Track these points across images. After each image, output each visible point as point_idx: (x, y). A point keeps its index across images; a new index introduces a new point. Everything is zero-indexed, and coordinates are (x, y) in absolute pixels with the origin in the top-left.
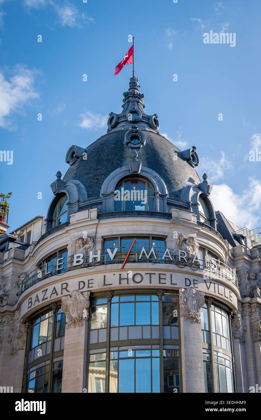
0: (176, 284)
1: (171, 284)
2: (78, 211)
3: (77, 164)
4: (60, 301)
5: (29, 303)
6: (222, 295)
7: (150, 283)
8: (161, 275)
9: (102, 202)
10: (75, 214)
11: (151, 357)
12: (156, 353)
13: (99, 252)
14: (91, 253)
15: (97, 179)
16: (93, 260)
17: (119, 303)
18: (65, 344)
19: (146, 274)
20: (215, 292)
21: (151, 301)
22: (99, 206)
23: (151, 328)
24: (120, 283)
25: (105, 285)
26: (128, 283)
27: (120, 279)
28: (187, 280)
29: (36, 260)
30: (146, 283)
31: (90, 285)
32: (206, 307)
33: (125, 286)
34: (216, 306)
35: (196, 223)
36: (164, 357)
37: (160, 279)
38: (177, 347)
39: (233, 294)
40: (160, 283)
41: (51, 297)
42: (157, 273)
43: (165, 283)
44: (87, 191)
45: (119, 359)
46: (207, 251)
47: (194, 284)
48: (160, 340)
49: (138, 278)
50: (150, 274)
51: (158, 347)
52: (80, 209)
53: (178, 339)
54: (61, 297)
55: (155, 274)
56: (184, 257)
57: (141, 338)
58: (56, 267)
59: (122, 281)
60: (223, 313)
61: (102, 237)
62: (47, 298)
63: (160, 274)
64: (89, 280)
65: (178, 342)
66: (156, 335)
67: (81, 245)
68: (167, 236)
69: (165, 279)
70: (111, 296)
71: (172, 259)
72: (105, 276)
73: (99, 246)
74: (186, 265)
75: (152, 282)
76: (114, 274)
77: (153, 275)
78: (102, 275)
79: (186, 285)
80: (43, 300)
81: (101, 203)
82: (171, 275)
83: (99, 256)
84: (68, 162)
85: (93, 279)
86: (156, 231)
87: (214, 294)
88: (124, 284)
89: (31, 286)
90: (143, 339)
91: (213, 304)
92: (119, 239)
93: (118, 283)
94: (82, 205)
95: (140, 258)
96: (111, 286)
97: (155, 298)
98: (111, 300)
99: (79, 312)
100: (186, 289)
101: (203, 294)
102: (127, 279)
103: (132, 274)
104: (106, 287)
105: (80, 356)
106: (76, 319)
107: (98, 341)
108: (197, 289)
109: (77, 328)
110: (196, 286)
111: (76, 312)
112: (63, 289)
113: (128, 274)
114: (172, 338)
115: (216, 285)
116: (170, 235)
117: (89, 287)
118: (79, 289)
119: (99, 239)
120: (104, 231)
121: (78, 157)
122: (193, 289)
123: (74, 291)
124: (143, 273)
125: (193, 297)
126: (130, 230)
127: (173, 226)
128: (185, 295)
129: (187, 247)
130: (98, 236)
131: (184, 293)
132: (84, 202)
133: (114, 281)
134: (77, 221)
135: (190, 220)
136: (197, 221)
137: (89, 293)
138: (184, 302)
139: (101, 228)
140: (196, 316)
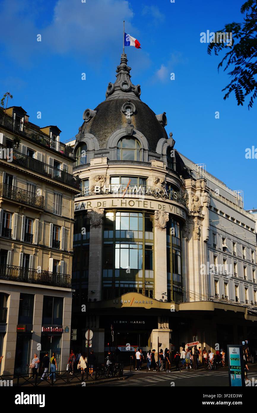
0: (153, 208)
1: (151, 207)
3: (91, 122)
6: (179, 214)
7: (139, 206)
8: (145, 202)
10: (93, 159)
11: (138, 249)
12: (140, 247)
15: (105, 136)
17: (121, 216)
18: (90, 237)
19: (136, 201)
21: (138, 217)
23: (138, 232)
24: (121, 205)
25: (113, 206)
26: (126, 206)
27: (122, 203)
28: (160, 206)
30: (136, 206)
31: (104, 205)
35: (166, 169)
37: (144, 204)
38: (152, 244)
39: (184, 213)
40: (144, 207)
41: (81, 209)
42: (143, 201)
43: (147, 207)
44: (99, 143)
45: (120, 248)
47: (163, 207)
48: (143, 239)
49: (132, 203)
51: (142, 243)
52: (96, 156)
53: (153, 239)
57: (132, 237)
59: (123, 204)
61: (109, 175)
64: (103, 202)
65: (153, 241)
66: (141, 237)
67: (98, 180)
68: (148, 177)
69: (147, 204)
70: (116, 212)
72: (113, 200)
73: (108, 181)
76: (118, 200)
78: (111, 200)
79: (159, 209)
81: (108, 153)
85: (106, 202)
86: (142, 174)
87: (174, 213)
88: (124, 206)
92: (120, 177)
94: (96, 152)
96: (116, 207)
97: (141, 215)
98: (116, 214)
99: (98, 220)
100: (158, 211)
101: (168, 214)
102: (126, 203)
103: (128, 200)
104: (113, 207)
105: (99, 245)
106: (96, 223)
107: (108, 237)
108: (165, 211)
109: (97, 229)
110: (164, 209)
111: (96, 220)
112: (88, 205)
113: (126, 200)
114: (150, 239)
115: (176, 207)
116: (150, 176)
117: (103, 206)
118: (98, 206)
119: (108, 177)
120: (111, 172)
121: (91, 117)
122: (162, 211)
123: (95, 207)
124: (134, 200)
125: (163, 216)
126: (127, 172)
127: (152, 171)
128: (158, 215)
129: (160, 184)
130: (107, 174)
131: (157, 213)
132: (98, 151)
133: (118, 204)
134: (95, 164)
135: (162, 167)
136: (166, 167)
137: (104, 210)
138: (158, 219)
139: (109, 170)
140: (164, 227)
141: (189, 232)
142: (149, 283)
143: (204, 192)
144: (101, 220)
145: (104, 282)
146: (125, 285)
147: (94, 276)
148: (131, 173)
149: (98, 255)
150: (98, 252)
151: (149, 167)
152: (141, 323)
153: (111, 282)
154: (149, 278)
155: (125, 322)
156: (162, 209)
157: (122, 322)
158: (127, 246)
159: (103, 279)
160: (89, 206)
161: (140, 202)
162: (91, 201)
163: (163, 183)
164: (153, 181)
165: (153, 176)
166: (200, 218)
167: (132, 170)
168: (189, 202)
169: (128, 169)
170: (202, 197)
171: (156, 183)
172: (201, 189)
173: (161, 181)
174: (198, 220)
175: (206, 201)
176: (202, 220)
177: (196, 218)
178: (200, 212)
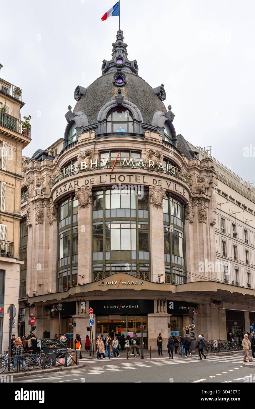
0: (147, 183)
1: (144, 182)
2: (82, 133)
3: (81, 100)
4: (74, 192)
5: (57, 193)
6: (178, 191)
7: (130, 181)
8: (137, 177)
10: (81, 135)
11: (131, 228)
12: (134, 226)
13: (97, 161)
14: (91, 161)
15: (95, 110)
16: (93, 166)
17: (111, 194)
18: (78, 218)
19: (127, 175)
20: (173, 189)
22: (96, 130)
23: (131, 211)
24: (110, 181)
25: (101, 182)
26: (115, 181)
27: (111, 179)
28: (155, 181)
29: (59, 167)
30: (127, 181)
31: (92, 183)
32: (167, 199)
34: (174, 198)
35: (162, 142)
36: (139, 229)
37: (136, 179)
38: (147, 223)
39: (185, 191)
40: (136, 182)
41: (68, 190)
42: (134, 175)
43: (140, 182)
44: (88, 119)
45: (111, 228)
46: (169, 161)
47: (159, 183)
48: (136, 218)
49: (122, 178)
50: (130, 176)
51: (135, 222)
52: (85, 131)
53: (147, 218)
54: (75, 190)
55: (133, 176)
56: (152, 165)
57: (124, 216)
58: (70, 170)
59: (112, 180)
60: (178, 203)
61: (99, 151)
62: (66, 190)
63: (136, 176)
65: (148, 220)
66: (133, 215)
68: (141, 150)
69: (140, 179)
70: (106, 190)
71: (144, 166)
72: (101, 177)
73: (97, 157)
74: (154, 171)
76: (107, 176)
78: (99, 177)
79: (154, 184)
80: (64, 191)
81: (97, 127)
82: (144, 177)
83: (96, 163)
84: (75, 99)
85: (93, 179)
86: (134, 147)
88: (113, 182)
89: (57, 182)
90: (125, 218)
91: (172, 197)
92: (110, 152)
93: (109, 181)
94: (85, 128)
95: (123, 165)
96: (105, 183)
98: (105, 192)
99: (86, 199)
100: (153, 186)
101: (165, 190)
102: (115, 178)
103: (118, 176)
104: (101, 184)
105: (88, 226)
106: (84, 203)
107: (98, 218)
108: (161, 187)
109: (85, 209)
110: (160, 184)
111: (84, 199)
112: (75, 184)
113: (115, 176)
114: (144, 217)
115: (174, 184)
116: (143, 149)
118: (85, 185)
119: (97, 152)
120: (100, 147)
121: (82, 95)
122: (158, 187)
123: (82, 186)
124: (125, 175)
125: (158, 192)
126: (117, 146)
127: (146, 143)
128: (152, 190)
129: (154, 158)
130: (96, 150)
131: (152, 189)
132: (86, 127)
133: (106, 180)
134: (82, 140)
135: (158, 139)
136: (163, 140)
137: (91, 188)
138: (152, 195)
139: (97, 145)
140: (160, 204)
141: (194, 214)
142: (144, 265)
143: (210, 173)
144: (89, 199)
145: (94, 266)
146: (117, 268)
147: (83, 260)
148: (122, 147)
149: (87, 237)
150: (87, 234)
151: (141, 139)
152: (134, 307)
153: (101, 265)
154: (144, 260)
155: (116, 307)
156: (158, 184)
157: (113, 307)
158: (118, 226)
159: (93, 262)
160: (76, 186)
161: (131, 177)
162: (79, 180)
163: (159, 157)
164: (147, 154)
165: (146, 149)
166: (205, 200)
167: (123, 143)
168: (193, 183)
169: (118, 142)
170: (208, 178)
171: (150, 157)
172: (207, 169)
173: (156, 154)
174: (203, 202)
175: (212, 181)
176: (208, 202)
177: (201, 199)
178: (205, 194)
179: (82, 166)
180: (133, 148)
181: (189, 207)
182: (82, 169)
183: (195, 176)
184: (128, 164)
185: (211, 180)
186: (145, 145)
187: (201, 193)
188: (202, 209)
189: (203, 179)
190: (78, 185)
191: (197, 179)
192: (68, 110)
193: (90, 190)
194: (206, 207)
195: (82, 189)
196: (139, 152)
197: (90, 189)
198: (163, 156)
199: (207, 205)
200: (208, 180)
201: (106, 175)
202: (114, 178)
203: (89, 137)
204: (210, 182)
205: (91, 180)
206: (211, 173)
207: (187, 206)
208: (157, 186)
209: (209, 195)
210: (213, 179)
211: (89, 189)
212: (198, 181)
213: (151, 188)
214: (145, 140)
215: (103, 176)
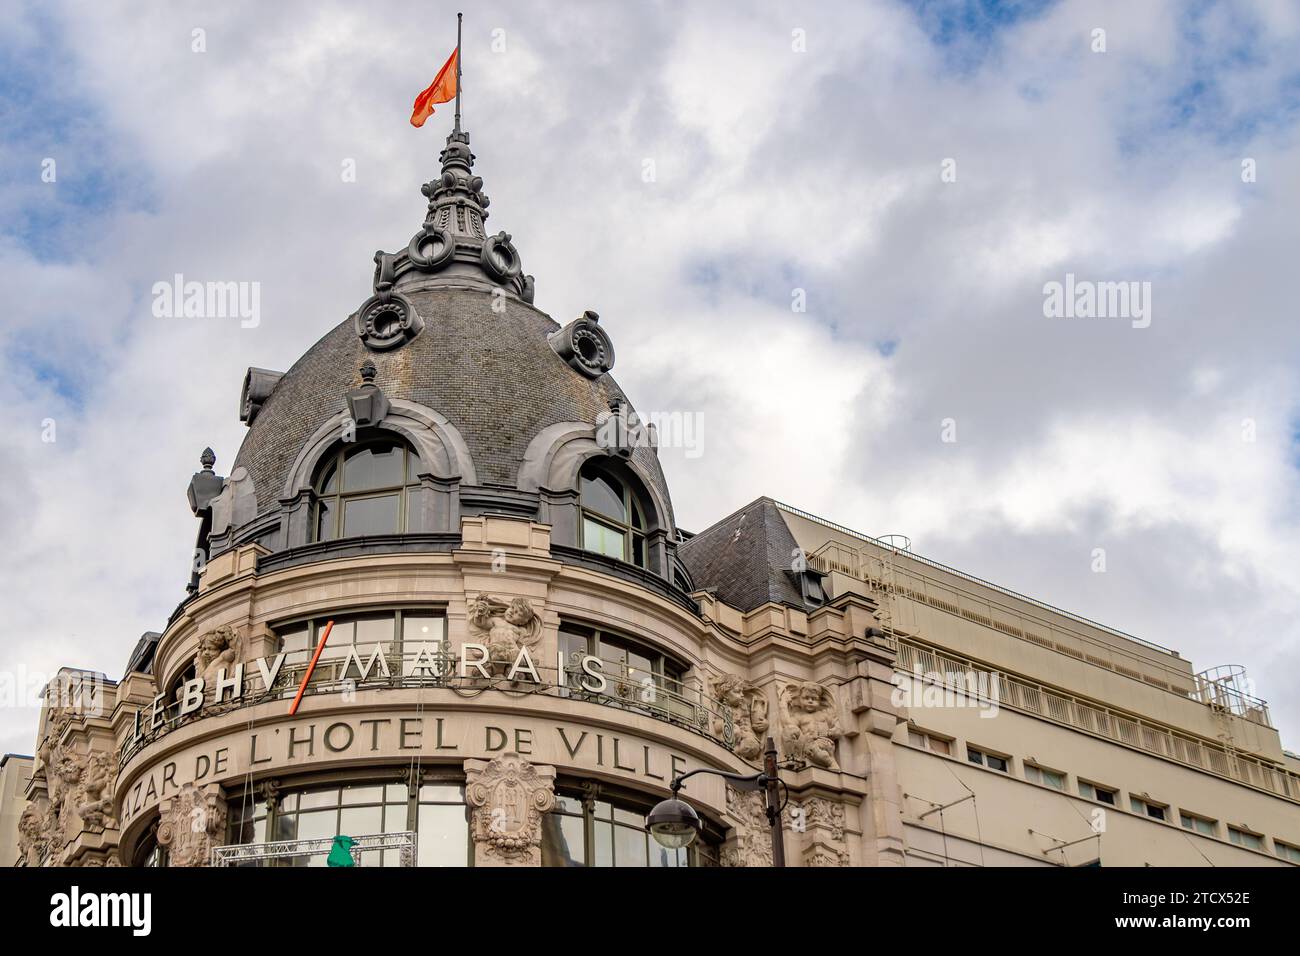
0: (455, 748)
1: (440, 746)
2: (212, 558)
6: (633, 770)
7: (374, 748)
8: (407, 724)
9: (280, 523)
10: (208, 566)
15: (281, 457)
16: (228, 693)
17: (298, 812)
19: (362, 722)
20: (600, 762)
21: (384, 804)
22: (268, 538)
24: (291, 755)
25: (253, 762)
26: (311, 753)
27: (293, 743)
28: (493, 733)
30: (361, 749)
31: (221, 767)
32: (580, 811)
33: (304, 762)
34: (617, 803)
35: (547, 554)
37: (403, 734)
39: (692, 767)
40: (403, 746)
42: (396, 718)
43: (420, 747)
44: (258, 497)
46: (597, 636)
47: (518, 741)
49: (339, 738)
50: (376, 722)
54: (160, 802)
55: (389, 721)
56: (479, 664)
59: (297, 749)
61: (269, 624)
62: (140, 808)
63: (403, 721)
64: (218, 752)
68: (446, 603)
69: (420, 734)
70: (277, 794)
71: (438, 674)
72: (254, 737)
74: (486, 688)
75: (378, 746)
76: (277, 731)
77: (383, 723)
78: (247, 738)
79: (489, 749)
81: (278, 526)
82: (440, 721)
83: (237, 682)
85: (226, 749)
86: (412, 593)
87: (596, 767)
88: (302, 757)
91: (602, 798)
92: (311, 625)
93: (287, 753)
94: (239, 536)
95: (341, 677)
96: (268, 766)
97: (398, 792)
98: (279, 805)
99: (195, 843)
100: (488, 760)
101: (549, 771)
102: (311, 741)
103: (321, 726)
104: (255, 768)
108: (529, 758)
110: (523, 747)
111: (186, 844)
112: (166, 780)
115: (608, 739)
116: (454, 598)
117: (217, 772)
118: (198, 778)
119: (261, 630)
120: (274, 606)
121: (257, 400)
122: (511, 760)
123: (186, 786)
124: (353, 721)
125: (511, 784)
126: (335, 596)
127: (463, 570)
128: (482, 779)
129: (503, 629)
130: (256, 622)
131: (480, 773)
132: (243, 528)
133: (275, 750)
134: (210, 585)
135: (525, 547)
136: (552, 545)
137: (216, 789)
138: (480, 800)
139: (262, 599)
140: (520, 842)
143: (858, 662)
148: (357, 596)
151: (443, 553)
156: (510, 747)
160: (168, 785)
161: (381, 726)
162: (177, 759)
163: (528, 621)
164: (470, 617)
165: (468, 595)
166: (836, 796)
167: (363, 579)
168: (771, 721)
169: (340, 578)
170: (847, 686)
171: (482, 624)
172: (838, 647)
173: (509, 610)
174: (823, 807)
175: (865, 703)
176: (858, 806)
177: (812, 795)
178: (835, 766)
179: (188, 696)
180: (408, 598)
181: (736, 838)
182: (185, 709)
183: (777, 688)
184: (364, 673)
185: (860, 698)
186: (462, 576)
187: (808, 764)
188: (813, 846)
189: (823, 697)
190: (173, 783)
191: (788, 696)
192: (200, 468)
193: (212, 801)
194: (845, 832)
195: (183, 799)
196: (435, 610)
197: (210, 795)
198: (560, 615)
199: (849, 818)
200: (848, 695)
201: (273, 728)
202: (308, 737)
203: (229, 573)
204: (855, 707)
205: (217, 757)
206: (860, 664)
207: (729, 836)
208: (507, 755)
209: (860, 770)
210: (870, 690)
211: (207, 798)
212: (795, 707)
213: (473, 771)
214: (458, 558)
215: (260, 733)
